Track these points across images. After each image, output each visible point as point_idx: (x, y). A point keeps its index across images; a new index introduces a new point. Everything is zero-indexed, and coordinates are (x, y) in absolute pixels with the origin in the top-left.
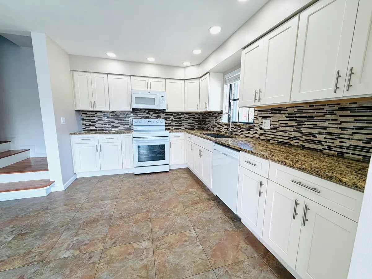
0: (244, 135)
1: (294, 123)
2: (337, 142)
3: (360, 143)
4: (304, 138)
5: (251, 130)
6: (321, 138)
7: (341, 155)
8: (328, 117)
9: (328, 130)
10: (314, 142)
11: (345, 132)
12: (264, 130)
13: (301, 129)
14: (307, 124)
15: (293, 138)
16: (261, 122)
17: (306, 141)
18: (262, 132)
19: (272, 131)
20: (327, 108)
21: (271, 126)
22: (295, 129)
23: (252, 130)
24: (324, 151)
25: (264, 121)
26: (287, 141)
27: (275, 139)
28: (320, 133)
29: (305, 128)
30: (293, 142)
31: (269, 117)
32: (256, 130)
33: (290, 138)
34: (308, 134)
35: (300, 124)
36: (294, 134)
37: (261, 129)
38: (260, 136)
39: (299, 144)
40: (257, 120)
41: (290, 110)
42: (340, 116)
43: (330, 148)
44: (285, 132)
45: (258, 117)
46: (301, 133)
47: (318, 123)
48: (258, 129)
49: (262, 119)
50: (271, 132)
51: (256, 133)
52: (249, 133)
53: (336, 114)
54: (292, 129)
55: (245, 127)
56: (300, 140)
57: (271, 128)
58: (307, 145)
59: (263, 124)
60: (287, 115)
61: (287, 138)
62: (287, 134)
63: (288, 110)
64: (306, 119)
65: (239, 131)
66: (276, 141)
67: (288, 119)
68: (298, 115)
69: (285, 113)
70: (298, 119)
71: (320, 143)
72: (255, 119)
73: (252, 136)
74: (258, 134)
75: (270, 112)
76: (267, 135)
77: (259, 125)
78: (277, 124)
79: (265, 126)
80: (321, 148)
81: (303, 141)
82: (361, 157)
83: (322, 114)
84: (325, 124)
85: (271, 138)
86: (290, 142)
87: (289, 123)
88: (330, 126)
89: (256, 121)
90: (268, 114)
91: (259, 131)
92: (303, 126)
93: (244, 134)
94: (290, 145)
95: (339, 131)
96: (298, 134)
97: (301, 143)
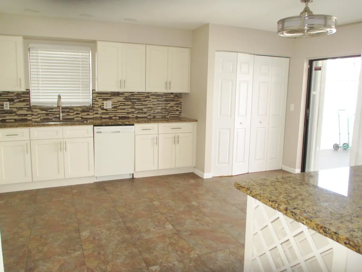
0: (81, 117)
1: (130, 103)
2: (152, 112)
3: (160, 111)
4: (137, 111)
5: (90, 111)
6: (145, 110)
7: (154, 117)
8: (147, 99)
9: (148, 106)
10: (142, 113)
11: (154, 106)
12: (106, 110)
13: (135, 106)
14: (138, 103)
15: (130, 113)
16: (102, 104)
17: (139, 113)
18: (104, 111)
19: (114, 110)
20: (146, 95)
21: (112, 106)
22: (131, 106)
23: (92, 111)
24: (148, 117)
25: (105, 102)
26: (126, 115)
27: (117, 116)
28: (145, 108)
29: (137, 105)
30: (130, 116)
31: (110, 99)
32: (97, 110)
33: (128, 113)
34: (139, 109)
35: (133, 103)
36: (130, 110)
37: (103, 109)
38: (101, 116)
39: (134, 116)
40: (97, 101)
41: (126, 95)
42: (152, 99)
43: (150, 115)
44: (124, 109)
45: (97, 99)
46: (135, 108)
47: (143, 102)
48: (99, 109)
49: (102, 101)
50: (112, 111)
51: (97, 113)
52: (88, 114)
53: (150, 98)
54: (129, 107)
55: (81, 109)
56: (135, 113)
57: (112, 108)
58: (139, 116)
59: (105, 105)
60: (124, 97)
61: (126, 113)
62: (126, 111)
63: (124, 94)
64: (137, 100)
65: (71, 114)
66: (118, 117)
67: (125, 100)
68: (131, 97)
69: (123, 96)
70: (132, 100)
71: (145, 113)
72: (94, 100)
73: (92, 117)
74: (100, 114)
75: (110, 95)
76: (109, 114)
77: (99, 106)
78: (117, 104)
79: (106, 106)
80: (145, 115)
81: (137, 114)
82: (161, 117)
83: (144, 98)
84: (146, 103)
85: (113, 116)
86: (128, 115)
87: (126, 103)
88: (149, 103)
89: (96, 103)
90: (108, 96)
91: (100, 111)
92: (136, 104)
93: (79, 117)
94: (129, 118)
95: (152, 106)
96: (133, 110)
97: (135, 115)
